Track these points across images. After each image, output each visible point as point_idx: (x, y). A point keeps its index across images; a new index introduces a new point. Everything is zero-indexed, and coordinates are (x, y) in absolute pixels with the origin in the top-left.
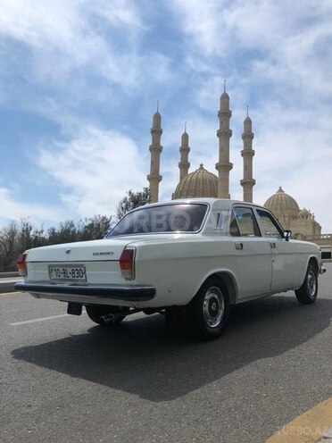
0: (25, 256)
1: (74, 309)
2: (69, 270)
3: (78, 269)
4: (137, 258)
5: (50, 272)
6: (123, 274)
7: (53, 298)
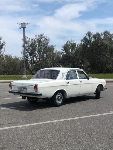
0: (11, 84)
1: (24, 98)
2: (23, 88)
3: (25, 88)
4: (38, 87)
5: (18, 88)
6: (35, 90)
7: (18, 95)
